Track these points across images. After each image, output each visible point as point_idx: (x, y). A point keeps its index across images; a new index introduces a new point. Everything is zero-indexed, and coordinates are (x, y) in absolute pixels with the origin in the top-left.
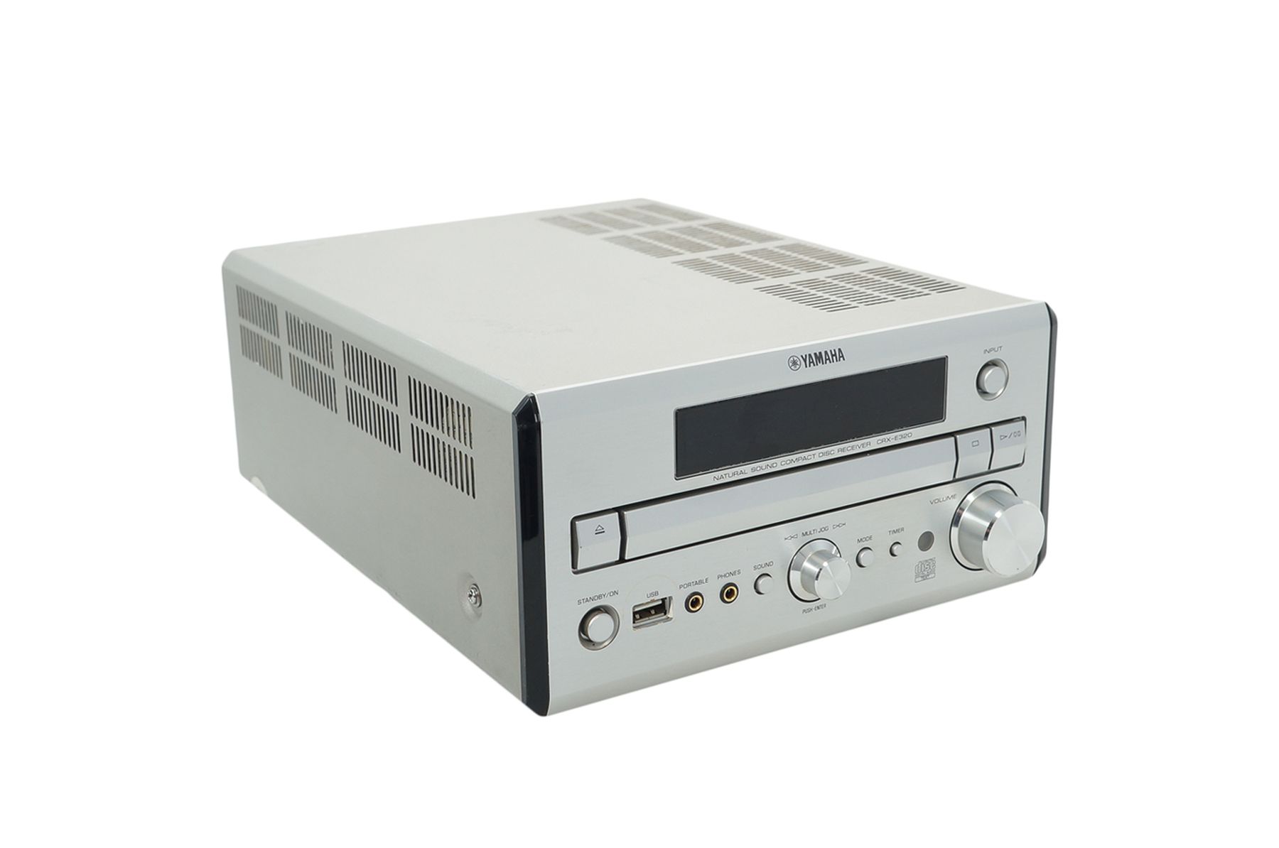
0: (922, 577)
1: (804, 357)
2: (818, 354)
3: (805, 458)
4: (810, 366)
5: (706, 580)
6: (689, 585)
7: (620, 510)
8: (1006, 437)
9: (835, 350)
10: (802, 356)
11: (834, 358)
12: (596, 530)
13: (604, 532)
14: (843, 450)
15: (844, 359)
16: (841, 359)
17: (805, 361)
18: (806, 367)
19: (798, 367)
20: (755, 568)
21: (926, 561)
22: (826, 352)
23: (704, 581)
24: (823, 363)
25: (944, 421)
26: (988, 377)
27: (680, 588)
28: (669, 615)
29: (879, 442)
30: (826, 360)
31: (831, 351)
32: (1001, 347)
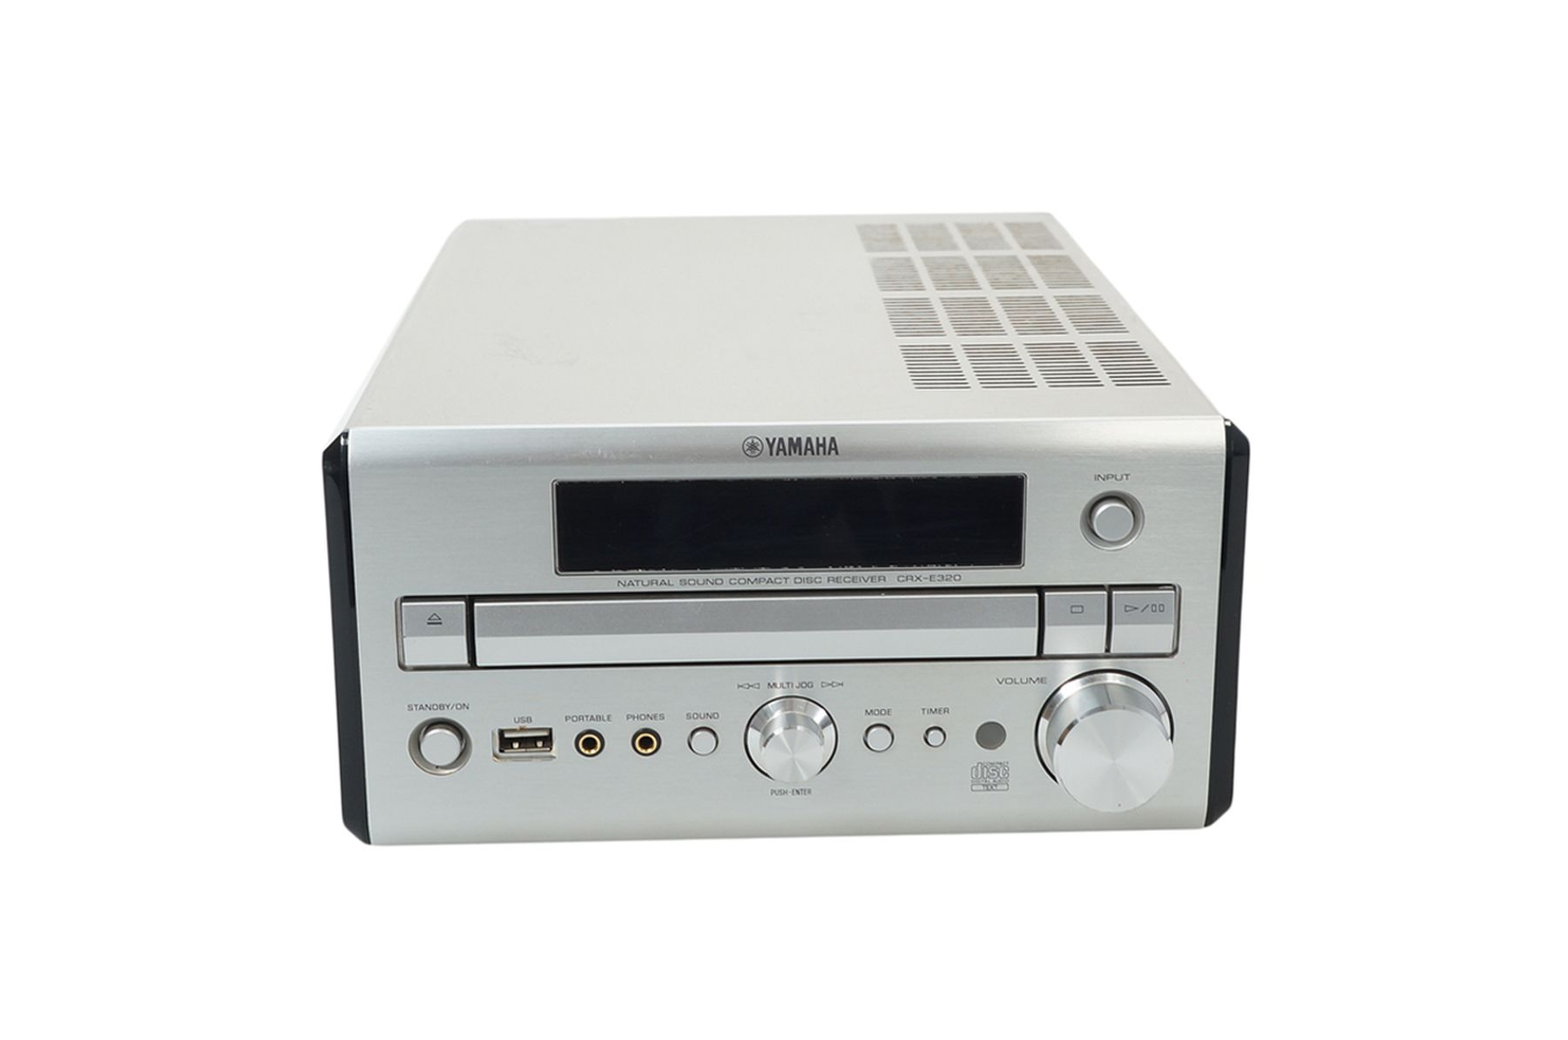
0: (984, 785)
1: (771, 441)
2: (795, 440)
3: (771, 581)
4: (777, 454)
5: (608, 717)
6: (580, 718)
7: (471, 600)
8: (1136, 608)
9: (824, 439)
10: (767, 439)
11: (821, 449)
12: (429, 619)
13: (440, 623)
14: (837, 580)
15: (837, 453)
16: (833, 452)
17: (771, 446)
18: (771, 454)
19: (757, 452)
20: (689, 716)
21: (992, 764)
22: (809, 440)
23: (606, 718)
24: (800, 454)
25: (1020, 568)
26: (1101, 514)
27: (566, 720)
28: (553, 753)
29: (901, 579)
30: (806, 449)
31: (818, 439)
32: (1127, 475)
